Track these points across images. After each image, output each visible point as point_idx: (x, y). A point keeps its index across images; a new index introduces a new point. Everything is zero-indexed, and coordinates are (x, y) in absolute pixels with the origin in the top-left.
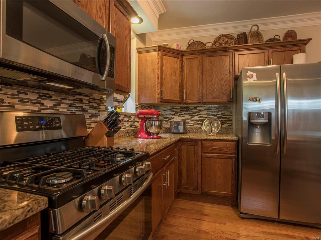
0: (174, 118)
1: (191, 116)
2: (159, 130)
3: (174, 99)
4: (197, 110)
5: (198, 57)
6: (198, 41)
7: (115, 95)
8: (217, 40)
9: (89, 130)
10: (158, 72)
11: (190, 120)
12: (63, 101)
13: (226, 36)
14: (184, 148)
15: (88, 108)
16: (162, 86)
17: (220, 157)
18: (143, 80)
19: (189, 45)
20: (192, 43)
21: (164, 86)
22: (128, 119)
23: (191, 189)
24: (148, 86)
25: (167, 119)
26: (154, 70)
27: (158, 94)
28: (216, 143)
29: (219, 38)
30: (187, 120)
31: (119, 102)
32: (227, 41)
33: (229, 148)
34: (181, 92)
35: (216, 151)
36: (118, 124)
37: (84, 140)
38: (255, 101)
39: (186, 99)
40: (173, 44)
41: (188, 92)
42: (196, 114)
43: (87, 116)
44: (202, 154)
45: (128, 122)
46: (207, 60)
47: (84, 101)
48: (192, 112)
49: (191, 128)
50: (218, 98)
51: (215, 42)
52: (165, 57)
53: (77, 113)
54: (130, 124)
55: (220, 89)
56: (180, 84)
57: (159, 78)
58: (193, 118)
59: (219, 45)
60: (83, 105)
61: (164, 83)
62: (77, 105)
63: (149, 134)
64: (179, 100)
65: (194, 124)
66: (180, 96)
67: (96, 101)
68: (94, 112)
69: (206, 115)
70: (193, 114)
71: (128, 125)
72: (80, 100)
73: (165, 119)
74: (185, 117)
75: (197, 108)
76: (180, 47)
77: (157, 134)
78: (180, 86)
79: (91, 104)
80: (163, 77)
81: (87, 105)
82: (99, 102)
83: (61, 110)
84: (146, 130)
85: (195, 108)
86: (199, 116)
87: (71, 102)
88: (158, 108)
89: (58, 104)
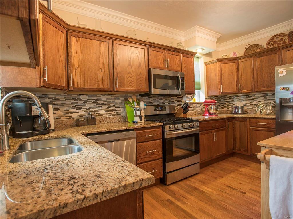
0: (237, 103)
1: (250, 102)
2: (216, 111)
3: (232, 91)
4: (255, 97)
5: (250, 59)
6: (254, 44)
7: (187, 95)
8: (271, 40)
9: (176, 111)
10: (218, 75)
11: (250, 105)
12: (166, 100)
13: (279, 35)
14: (237, 123)
15: (176, 101)
16: (222, 84)
17: (264, 130)
18: (210, 81)
19: (247, 49)
20: (250, 46)
21: (223, 84)
22: (199, 106)
23: (243, 151)
24: (213, 85)
25: (232, 104)
26: (216, 74)
27: (219, 89)
28: (260, 120)
29: (272, 38)
30: (247, 105)
31: (189, 98)
32: (282, 39)
33: (271, 124)
34: (238, 86)
35: (260, 126)
36: (188, 108)
37: (175, 116)
38: (285, 90)
39: (241, 90)
40: (230, 54)
41: (243, 85)
42: (255, 100)
43: (176, 105)
44: (250, 128)
45: (199, 107)
46: (257, 60)
47: (174, 99)
48: (251, 99)
49: (250, 110)
50: (267, 87)
51: (269, 43)
52: (223, 64)
53: (172, 104)
54: (201, 108)
55: (269, 81)
56: (236, 80)
57: (219, 79)
58: (252, 103)
59: (274, 43)
60: (174, 101)
61: (223, 82)
62: (171, 101)
63: (210, 114)
64: (236, 92)
65: (253, 107)
66: (237, 88)
67: (180, 98)
68: (179, 103)
69: (264, 100)
70: (252, 100)
71: (199, 109)
72: (172, 99)
73: (230, 105)
74: (246, 103)
75: (255, 96)
76: (236, 54)
77: (215, 114)
78: (236, 81)
79: (177, 100)
80: (223, 77)
81: (175, 100)
82: (181, 98)
83: (166, 103)
84: (208, 111)
85: (254, 95)
86: (257, 101)
87: (169, 100)
88: (225, 97)
89: (164, 101)
